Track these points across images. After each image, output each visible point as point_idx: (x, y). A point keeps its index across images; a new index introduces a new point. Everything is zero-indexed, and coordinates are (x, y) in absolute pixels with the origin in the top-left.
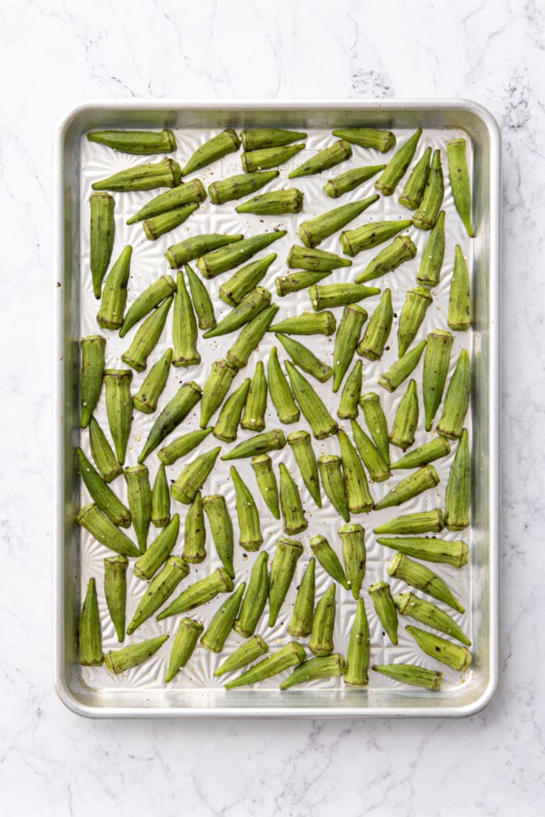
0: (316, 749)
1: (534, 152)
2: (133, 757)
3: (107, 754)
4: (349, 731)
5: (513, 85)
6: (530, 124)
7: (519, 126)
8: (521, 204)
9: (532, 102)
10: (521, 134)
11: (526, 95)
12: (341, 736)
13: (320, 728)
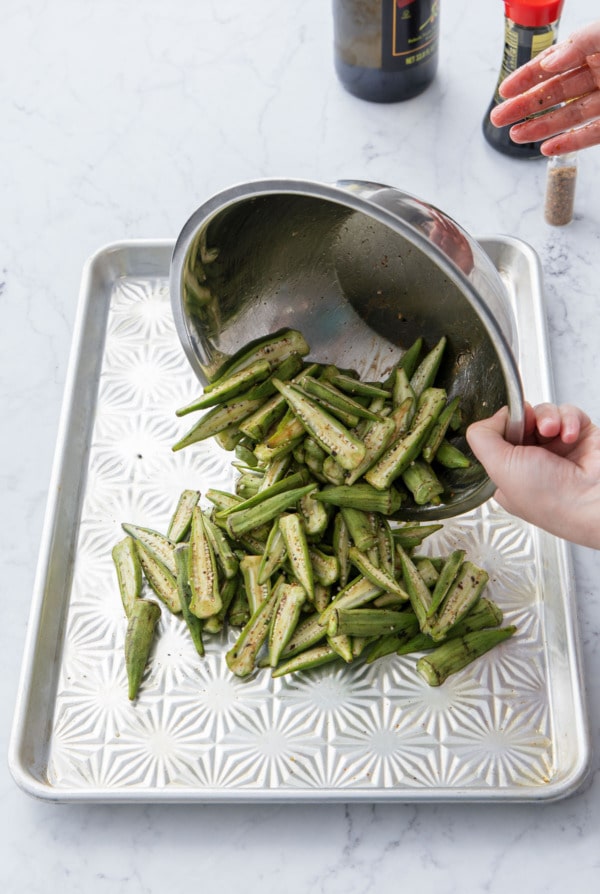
0: (353, 866)
1: (578, 291)
2: (102, 876)
3: (68, 872)
4: (396, 844)
5: (551, 244)
6: (572, 271)
7: (561, 273)
8: (570, 329)
9: (571, 256)
10: (563, 279)
11: (565, 251)
12: (386, 850)
13: (357, 840)
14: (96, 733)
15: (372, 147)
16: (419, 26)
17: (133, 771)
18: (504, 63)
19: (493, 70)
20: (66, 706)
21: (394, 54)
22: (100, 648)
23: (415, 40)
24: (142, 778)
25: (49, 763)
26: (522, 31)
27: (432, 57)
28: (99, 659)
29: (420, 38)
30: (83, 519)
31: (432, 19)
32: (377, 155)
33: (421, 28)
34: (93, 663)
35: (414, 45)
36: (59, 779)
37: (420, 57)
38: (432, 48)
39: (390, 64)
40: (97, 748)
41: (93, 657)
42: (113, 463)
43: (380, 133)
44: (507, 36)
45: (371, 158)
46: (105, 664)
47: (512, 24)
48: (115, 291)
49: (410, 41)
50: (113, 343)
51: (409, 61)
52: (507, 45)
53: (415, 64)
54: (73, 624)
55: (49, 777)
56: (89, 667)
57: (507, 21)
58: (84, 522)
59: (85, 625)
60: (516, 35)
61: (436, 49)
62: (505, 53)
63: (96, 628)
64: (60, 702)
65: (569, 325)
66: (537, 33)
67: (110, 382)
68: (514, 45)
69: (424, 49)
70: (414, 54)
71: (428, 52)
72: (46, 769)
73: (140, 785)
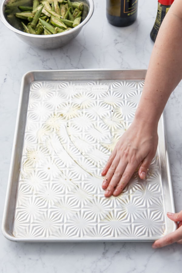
4: (118, 252)
13: (107, 250)
14: (28, 221)
15: (117, 40)
16: (132, 4)
17: (39, 232)
18: (157, 16)
19: (154, 18)
20: (19, 212)
21: (124, 12)
22: (29, 194)
23: (130, 8)
24: (42, 234)
25: (14, 229)
26: (163, 7)
27: (135, 14)
28: (28, 198)
29: (132, 8)
30: (23, 155)
31: (136, 2)
32: (118, 43)
33: (133, 5)
34: (27, 199)
35: (130, 10)
36: (17, 234)
37: (132, 13)
38: (136, 11)
39: (123, 15)
40: (28, 225)
41: (26, 197)
42: (32, 138)
43: (119, 36)
44: (159, 8)
45: (116, 44)
46: (30, 199)
47: (160, 4)
48: (32, 85)
49: (129, 9)
50: (31, 101)
51: (128, 15)
52: (158, 11)
53: (131, 15)
54: (20, 187)
55: (14, 234)
56: (25, 200)
57: (158, 3)
58: (23, 156)
59: (24, 187)
60: (161, 8)
61: (137, 11)
62: (158, 13)
63: (27, 188)
64: (17, 211)
65: (175, 96)
66: (167, 7)
67: (30, 113)
68: (161, 11)
69: (133, 11)
70: (130, 12)
71: (134, 12)
72: (13, 231)
73: (41, 236)
